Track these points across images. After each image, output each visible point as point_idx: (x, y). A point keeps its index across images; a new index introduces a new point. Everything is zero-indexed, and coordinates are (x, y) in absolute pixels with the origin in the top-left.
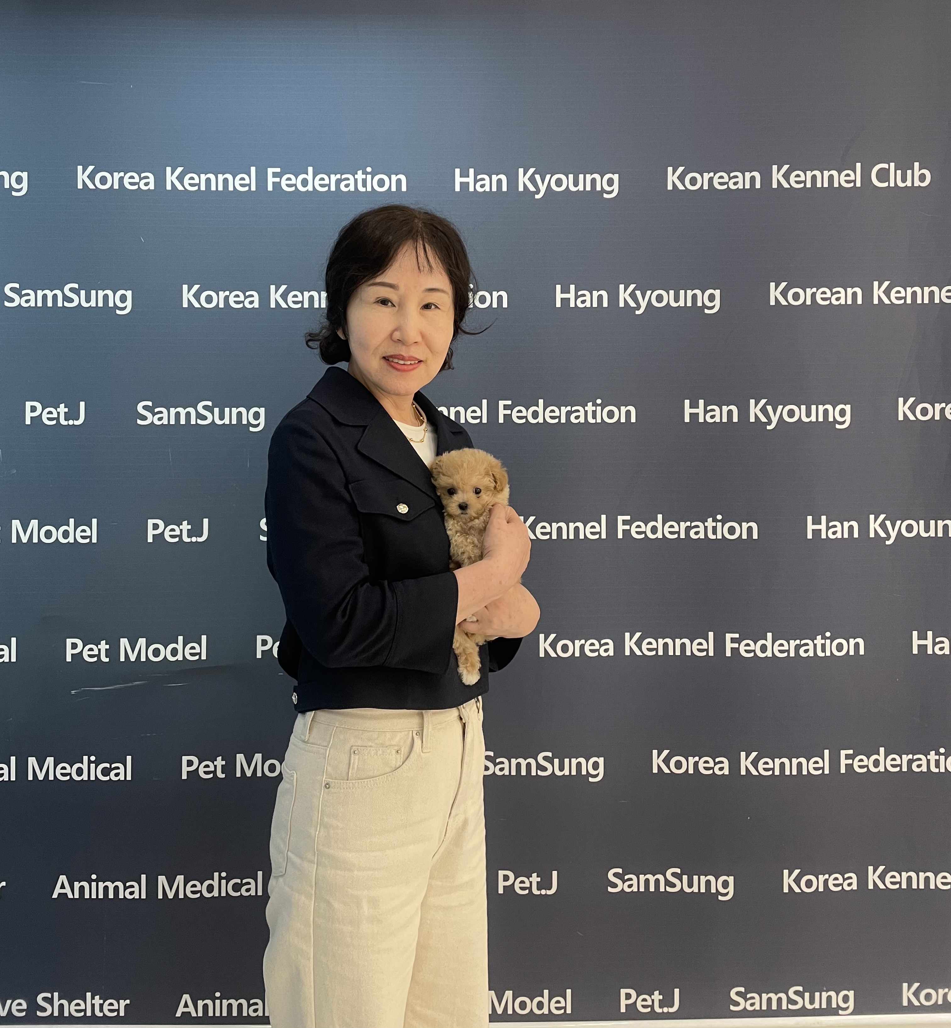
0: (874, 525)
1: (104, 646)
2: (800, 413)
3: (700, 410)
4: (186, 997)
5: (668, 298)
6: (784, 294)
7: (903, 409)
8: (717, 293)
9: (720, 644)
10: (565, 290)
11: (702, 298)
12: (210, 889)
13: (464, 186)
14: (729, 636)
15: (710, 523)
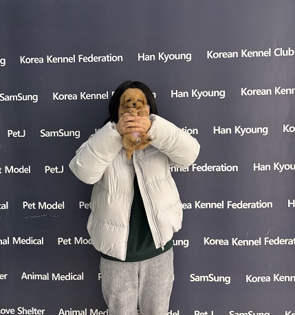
0: (275, 166)
1: (34, 204)
2: (251, 130)
3: (219, 130)
4: (61, 309)
5: (208, 94)
6: (246, 92)
7: (285, 128)
8: (224, 92)
9: (225, 205)
10: (174, 92)
11: (219, 94)
12: (68, 278)
13: (141, 59)
14: (228, 202)
15: (222, 166)
